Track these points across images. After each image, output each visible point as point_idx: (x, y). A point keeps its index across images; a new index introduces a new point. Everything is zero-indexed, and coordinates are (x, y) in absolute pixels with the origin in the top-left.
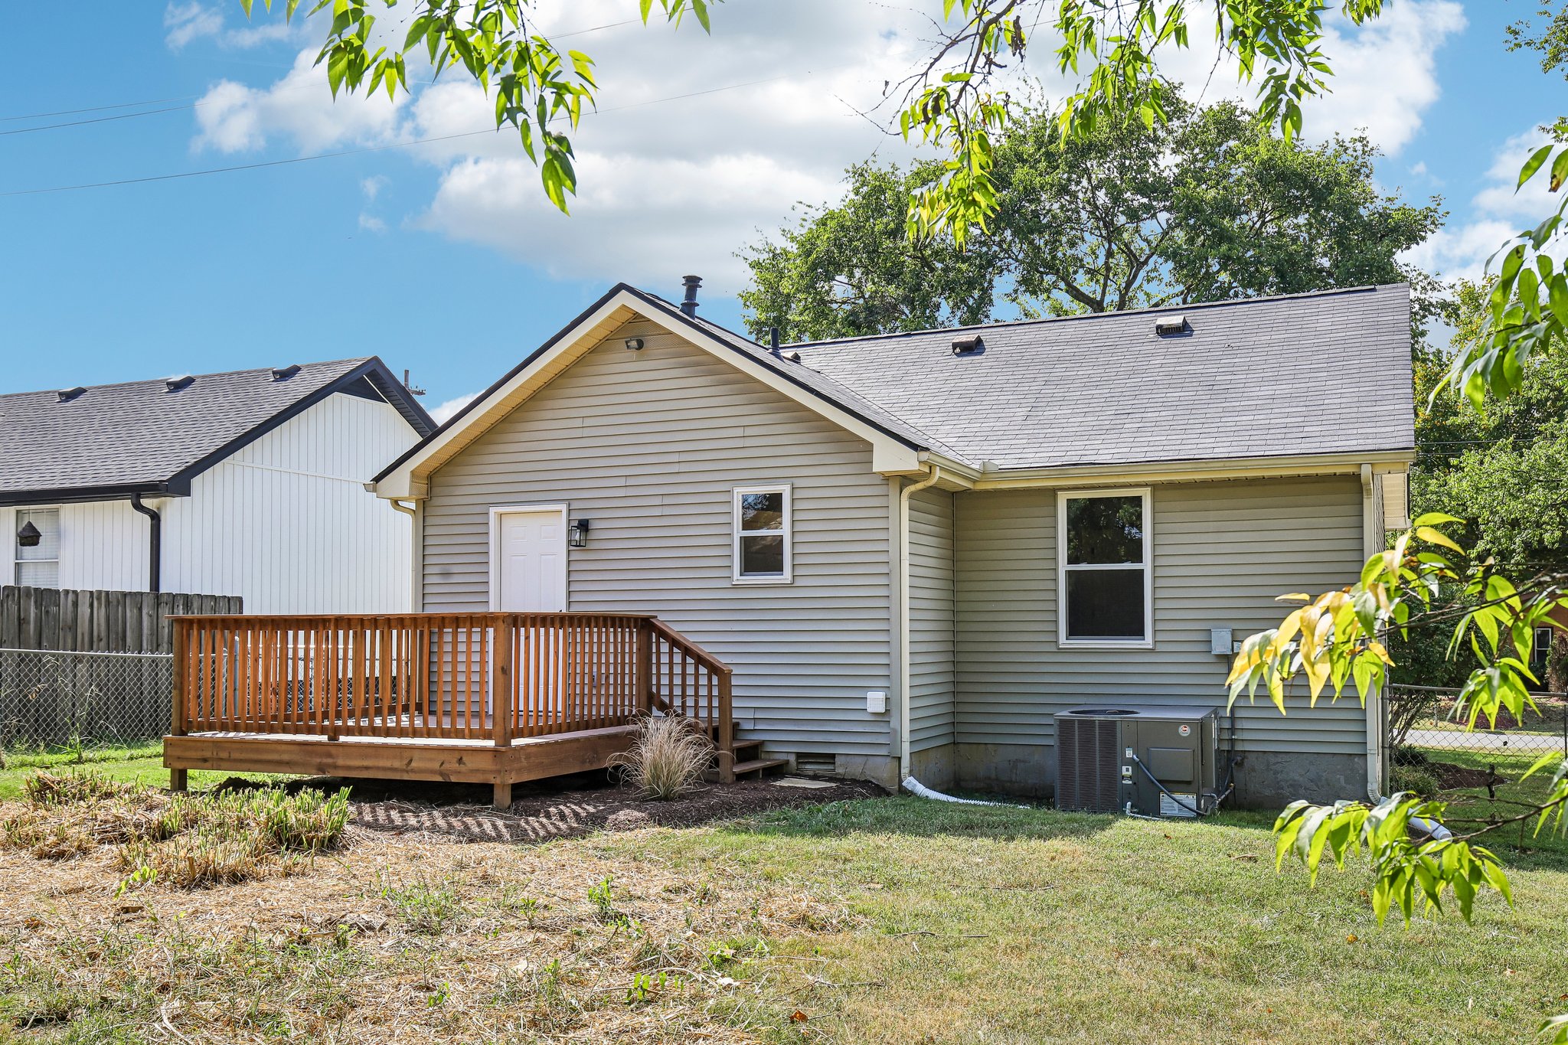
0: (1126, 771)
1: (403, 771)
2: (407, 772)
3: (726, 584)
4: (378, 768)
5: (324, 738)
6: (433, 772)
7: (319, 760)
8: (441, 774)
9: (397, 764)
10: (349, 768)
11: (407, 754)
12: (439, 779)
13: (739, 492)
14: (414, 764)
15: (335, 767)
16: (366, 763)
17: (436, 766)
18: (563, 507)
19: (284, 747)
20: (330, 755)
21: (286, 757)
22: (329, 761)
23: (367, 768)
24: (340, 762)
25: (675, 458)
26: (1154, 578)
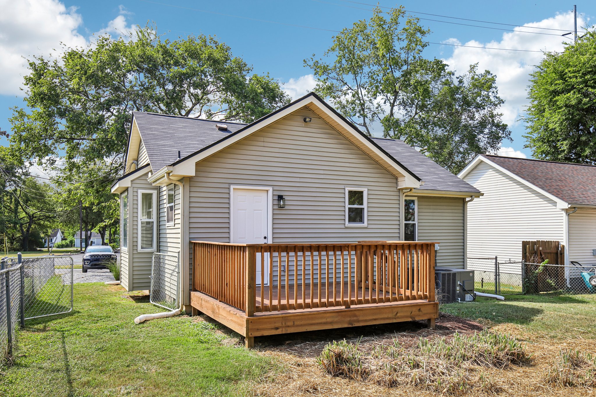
0: (458, 288)
1: (393, 318)
2: (395, 319)
3: (343, 226)
4: (381, 319)
5: (343, 307)
6: (407, 317)
7: (349, 319)
8: (411, 317)
9: (390, 315)
10: (366, 321)
11: (395, 310)
12: (410, 320)
13: (347, 189)
14: (398, 315)
15: (358, 321)
16: (374, 317)
17: (409, 314)
18: (270, 189)
19: (328, 315)
20: (355, 316)
21: (329, 320)
22: (355, 318)
23: (375, 319)
24: (361, 318)
25: (322, 172)
26: (418, 226)
